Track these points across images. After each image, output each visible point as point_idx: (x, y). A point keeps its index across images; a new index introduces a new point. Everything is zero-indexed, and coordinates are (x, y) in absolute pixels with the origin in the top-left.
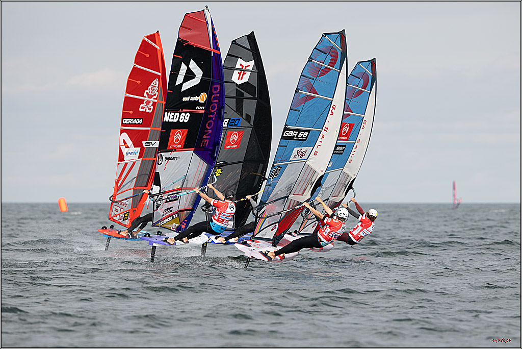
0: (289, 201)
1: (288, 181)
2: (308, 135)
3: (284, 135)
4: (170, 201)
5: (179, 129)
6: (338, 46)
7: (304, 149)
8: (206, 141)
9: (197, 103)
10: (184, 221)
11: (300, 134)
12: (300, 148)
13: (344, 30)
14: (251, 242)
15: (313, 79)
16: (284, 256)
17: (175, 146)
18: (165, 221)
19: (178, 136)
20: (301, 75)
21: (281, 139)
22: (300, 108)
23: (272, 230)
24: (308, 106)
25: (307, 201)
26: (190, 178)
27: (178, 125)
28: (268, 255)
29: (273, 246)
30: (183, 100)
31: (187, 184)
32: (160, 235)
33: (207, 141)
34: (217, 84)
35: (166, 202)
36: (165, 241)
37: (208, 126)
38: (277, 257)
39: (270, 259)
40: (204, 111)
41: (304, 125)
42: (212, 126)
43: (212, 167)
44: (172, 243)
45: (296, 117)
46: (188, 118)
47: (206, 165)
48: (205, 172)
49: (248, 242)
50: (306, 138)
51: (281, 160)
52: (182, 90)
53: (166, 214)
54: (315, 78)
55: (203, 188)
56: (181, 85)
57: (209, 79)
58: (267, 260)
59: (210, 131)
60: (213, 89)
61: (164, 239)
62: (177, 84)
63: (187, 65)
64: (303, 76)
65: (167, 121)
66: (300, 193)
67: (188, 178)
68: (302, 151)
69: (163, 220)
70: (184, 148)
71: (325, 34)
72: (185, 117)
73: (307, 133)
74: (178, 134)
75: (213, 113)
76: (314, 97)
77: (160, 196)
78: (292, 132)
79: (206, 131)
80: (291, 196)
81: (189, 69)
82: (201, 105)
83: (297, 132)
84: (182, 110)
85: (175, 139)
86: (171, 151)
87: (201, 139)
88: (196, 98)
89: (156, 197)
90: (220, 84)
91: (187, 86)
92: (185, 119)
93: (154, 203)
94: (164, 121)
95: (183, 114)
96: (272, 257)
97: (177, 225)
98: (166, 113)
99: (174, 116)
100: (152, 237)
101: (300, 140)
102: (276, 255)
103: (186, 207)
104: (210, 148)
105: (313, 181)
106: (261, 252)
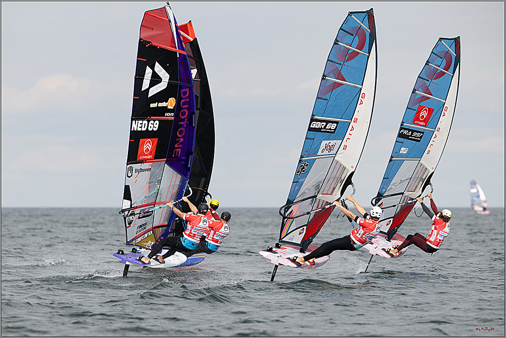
0: (318, 201)
1: (316, 178)
2: (336, 127)
3: (311, 126)
4: (143, 217)
5: (149, 138)
6: (365, 27)
7: (333, 142)
8: (178, 150)
9: (165, 109)
10: (159, 238)
11: (328, 126)
12: (329, 141)
13: (372, 9)
14: (277, 249)
15: (341, 64)
16: (314, 262)
17: (145, 157)
18: (139, 240)
19: (148, 146)
20: (328, 60)
21: (308, 130)
22: (327, 97)
23: (300, 234)
24: (336, 94)
25: (338, 200)
26: (163, 191)
27: (147, 134)
28: (296, 261)
29: (301, 252)
30: (151, 106)
31: (161, 198)
32: (135, 252)
33: (180, 150)
34: (186, 87)
35: (139, 218)
36: (140, 260)
37: (179, 134)
38: (306, 262)
39: (299, 265)
40: (173, 118)
41: (331, 116)
42: (184, 133)
43: (186, 179)
44: (147, 262)
45: (324, 106)
46: (157, 126)
47: (179, 176)
48: (179, 185)
49: (274, 249)
50: (335, 130)
51: (309, 155)
52: (149, 96)
53: (140, 231)
54: (342, 63)
55: (177, 202)
56: (148, 90)
57: (177, 82)
58: (296, 266)
59: (182, 140)
60: (182, 93)
61: (138, 258)
62: (143, 90)
63: (152, 67)
64: (330, 61)
65: (135, 130)
66: (329, 192)
67: (161, 191)
68: (331, 145)
69: (137, 238)
70: (155, 159)
71: (351, 13)
72: (154, 126)
73: (336, 125)
74: (148, 144)
75: (183, 120)
76: (343, 84)
77: (131, 211)
78: (320, 123)
79: (177, 140)
80: (319, 196)
81: (154, 72)
82: (170, 111)
83: (325, 124)
84: (150, 117)
85: (144, 150)
86: (142, 162)
87: (173, 148)
88: (164, 104)
89: (126, 213)
90: (189, 87)
91: (153, 91)
92: (154, 127)
93: (125, 218)
94: (132, 130)
95: (152, 122)
96: (301, 263)
97: (153, 243)
98: (134, 122)
99: (142, 124)
100: (126, 254)
101: (328, 132)
102: (305, 261)
103: (161, 223)
104: (184, 158)
105: (342, 179)
106: (289, 258)
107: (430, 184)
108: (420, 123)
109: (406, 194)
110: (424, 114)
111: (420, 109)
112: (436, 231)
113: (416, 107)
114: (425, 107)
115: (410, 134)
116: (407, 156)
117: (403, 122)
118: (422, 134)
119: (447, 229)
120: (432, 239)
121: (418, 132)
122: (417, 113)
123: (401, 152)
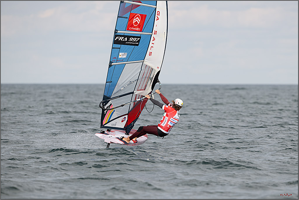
107: (159, 82)
108: (134, 29)
109: (136, 92)
110: (137, 20)
111: (132, 17)
112: (167, 118)
113: (128, 15)
114: (136, 14)
115: (126, 40)
116: (128, 59)
117: (116, 30)
118: (139, 39)
119: (177, 116)
120: (163, 125)
121: (134, 37)
122: (129, 20)
123: (120, 57)
